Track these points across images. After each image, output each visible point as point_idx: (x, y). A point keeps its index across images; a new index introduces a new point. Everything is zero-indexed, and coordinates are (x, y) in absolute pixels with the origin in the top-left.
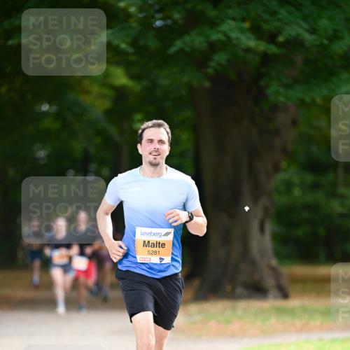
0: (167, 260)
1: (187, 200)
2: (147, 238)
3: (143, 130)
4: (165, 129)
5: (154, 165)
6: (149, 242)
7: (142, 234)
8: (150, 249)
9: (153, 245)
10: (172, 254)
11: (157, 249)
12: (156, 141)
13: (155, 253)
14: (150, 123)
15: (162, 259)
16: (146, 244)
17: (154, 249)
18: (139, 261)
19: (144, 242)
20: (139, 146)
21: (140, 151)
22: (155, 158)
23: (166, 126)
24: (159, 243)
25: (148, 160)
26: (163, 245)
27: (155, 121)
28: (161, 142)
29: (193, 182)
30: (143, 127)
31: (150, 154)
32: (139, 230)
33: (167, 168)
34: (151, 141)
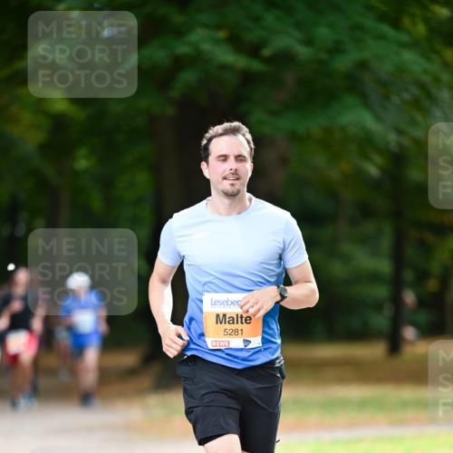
0: (256, 342)
1: (284, 250)
2: (221, 310)
3: (210, 140)
4: (244, 135)
5: (232, 195)
6: (224, 315)
7: (214, 303)
8: (228, 326)
9: (232, 321)
10: (264, 332)
11: (239, 326)
12: (232, 159)
13: (236, 333)
14: (219, 129)
15: (247, 342)
16: (221, 319)
17: (234, 327)
18: (210, 347)
19: (218, 315)
20: (204, 165)
21: (206, 173)
22: (232, 185)
23: (245, 129)
24: (242, 317)
25: (221, 187)
26: (248, 320)
27: (226, 125)
28: (239, 158)
29: (294, 222)
30: (208, 135)
31: (225, 178)
32: (207, 298)
33: (250, 200)
34: (224, 158)
